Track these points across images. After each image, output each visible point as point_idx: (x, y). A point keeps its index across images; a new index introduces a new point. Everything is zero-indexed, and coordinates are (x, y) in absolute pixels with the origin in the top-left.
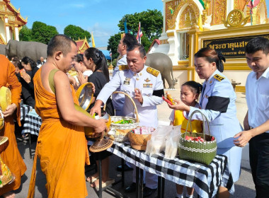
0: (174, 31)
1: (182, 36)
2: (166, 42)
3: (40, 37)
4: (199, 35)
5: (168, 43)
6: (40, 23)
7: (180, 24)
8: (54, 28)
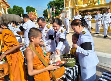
2: (65, 12)
3: (16, 12)
4: (77, 9)
8: (22, 8)
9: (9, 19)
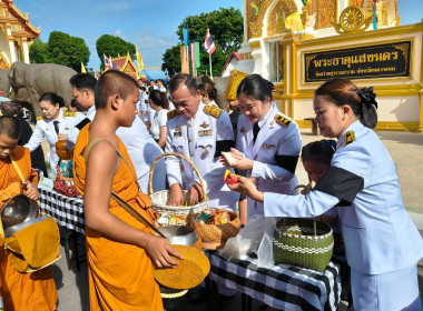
0: (261, 39)
1: (273, 47)
2: (249, 56)
3: (61, 55)
4: (298, 47)
5: (252, 57)
6: (60, 34)
7: (269, 29)
8: (82, 41)
9: (36, 82)
